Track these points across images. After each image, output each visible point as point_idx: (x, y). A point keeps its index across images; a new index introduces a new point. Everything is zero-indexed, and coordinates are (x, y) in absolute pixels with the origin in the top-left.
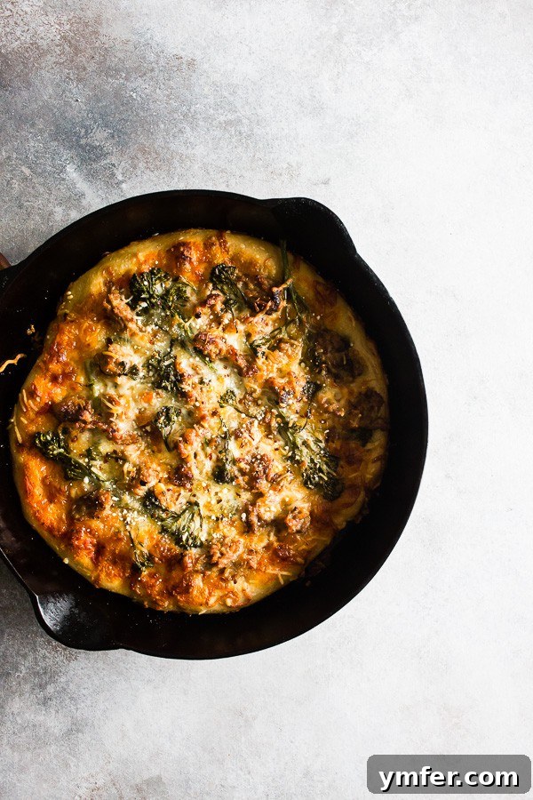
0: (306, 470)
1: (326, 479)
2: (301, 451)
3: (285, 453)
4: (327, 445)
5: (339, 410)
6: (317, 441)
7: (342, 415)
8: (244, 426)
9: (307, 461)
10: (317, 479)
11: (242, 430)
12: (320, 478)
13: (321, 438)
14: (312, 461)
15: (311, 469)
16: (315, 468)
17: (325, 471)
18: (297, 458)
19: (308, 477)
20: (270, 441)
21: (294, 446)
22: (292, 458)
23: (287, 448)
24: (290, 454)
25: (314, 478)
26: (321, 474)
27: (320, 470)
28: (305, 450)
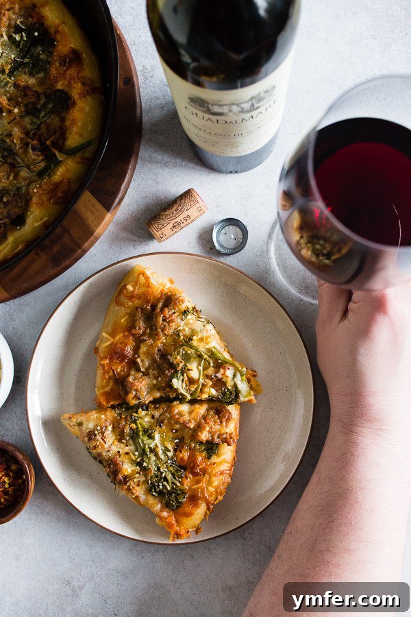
0: (152, 477)
1: (169, 489)
2: (149, 459)
3: (134, 458)
4: (175, 455)
5: (190, 421)
6: (166, 449)
7: (192, 427)
8: (99, 428)
9: (153, 468)
10: (161, 487)
11: (96, 432)
12: (163, 485)
13: (170, 447)
14: (159, 469)
15: (157, 477)
16: (161, 477)
17: (170, 481)
18: (145, 464)
19: (153, 485)
20: (122, 445)
21: (143, 453)
22: (139, 464)
23: (137, 453)
24: (139, 460)
25: (158, 486)
26: (165, 483)
27: (166, 479)
28: (153, 458)
